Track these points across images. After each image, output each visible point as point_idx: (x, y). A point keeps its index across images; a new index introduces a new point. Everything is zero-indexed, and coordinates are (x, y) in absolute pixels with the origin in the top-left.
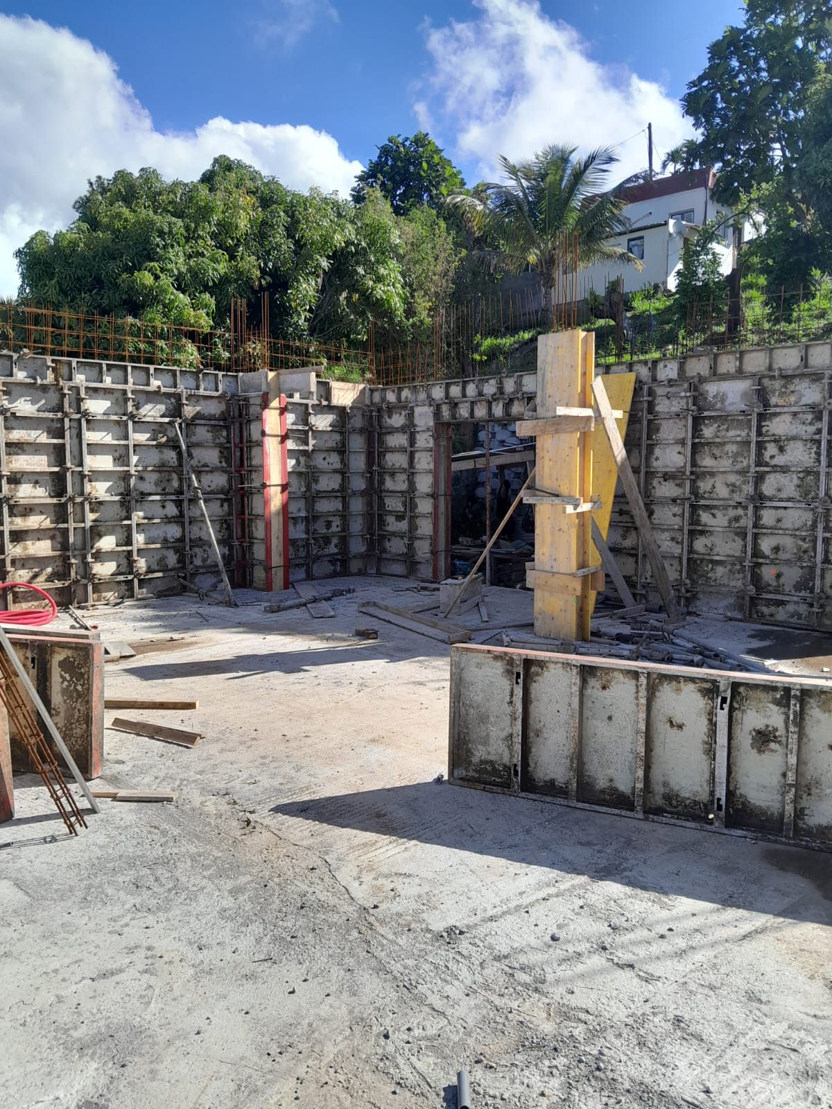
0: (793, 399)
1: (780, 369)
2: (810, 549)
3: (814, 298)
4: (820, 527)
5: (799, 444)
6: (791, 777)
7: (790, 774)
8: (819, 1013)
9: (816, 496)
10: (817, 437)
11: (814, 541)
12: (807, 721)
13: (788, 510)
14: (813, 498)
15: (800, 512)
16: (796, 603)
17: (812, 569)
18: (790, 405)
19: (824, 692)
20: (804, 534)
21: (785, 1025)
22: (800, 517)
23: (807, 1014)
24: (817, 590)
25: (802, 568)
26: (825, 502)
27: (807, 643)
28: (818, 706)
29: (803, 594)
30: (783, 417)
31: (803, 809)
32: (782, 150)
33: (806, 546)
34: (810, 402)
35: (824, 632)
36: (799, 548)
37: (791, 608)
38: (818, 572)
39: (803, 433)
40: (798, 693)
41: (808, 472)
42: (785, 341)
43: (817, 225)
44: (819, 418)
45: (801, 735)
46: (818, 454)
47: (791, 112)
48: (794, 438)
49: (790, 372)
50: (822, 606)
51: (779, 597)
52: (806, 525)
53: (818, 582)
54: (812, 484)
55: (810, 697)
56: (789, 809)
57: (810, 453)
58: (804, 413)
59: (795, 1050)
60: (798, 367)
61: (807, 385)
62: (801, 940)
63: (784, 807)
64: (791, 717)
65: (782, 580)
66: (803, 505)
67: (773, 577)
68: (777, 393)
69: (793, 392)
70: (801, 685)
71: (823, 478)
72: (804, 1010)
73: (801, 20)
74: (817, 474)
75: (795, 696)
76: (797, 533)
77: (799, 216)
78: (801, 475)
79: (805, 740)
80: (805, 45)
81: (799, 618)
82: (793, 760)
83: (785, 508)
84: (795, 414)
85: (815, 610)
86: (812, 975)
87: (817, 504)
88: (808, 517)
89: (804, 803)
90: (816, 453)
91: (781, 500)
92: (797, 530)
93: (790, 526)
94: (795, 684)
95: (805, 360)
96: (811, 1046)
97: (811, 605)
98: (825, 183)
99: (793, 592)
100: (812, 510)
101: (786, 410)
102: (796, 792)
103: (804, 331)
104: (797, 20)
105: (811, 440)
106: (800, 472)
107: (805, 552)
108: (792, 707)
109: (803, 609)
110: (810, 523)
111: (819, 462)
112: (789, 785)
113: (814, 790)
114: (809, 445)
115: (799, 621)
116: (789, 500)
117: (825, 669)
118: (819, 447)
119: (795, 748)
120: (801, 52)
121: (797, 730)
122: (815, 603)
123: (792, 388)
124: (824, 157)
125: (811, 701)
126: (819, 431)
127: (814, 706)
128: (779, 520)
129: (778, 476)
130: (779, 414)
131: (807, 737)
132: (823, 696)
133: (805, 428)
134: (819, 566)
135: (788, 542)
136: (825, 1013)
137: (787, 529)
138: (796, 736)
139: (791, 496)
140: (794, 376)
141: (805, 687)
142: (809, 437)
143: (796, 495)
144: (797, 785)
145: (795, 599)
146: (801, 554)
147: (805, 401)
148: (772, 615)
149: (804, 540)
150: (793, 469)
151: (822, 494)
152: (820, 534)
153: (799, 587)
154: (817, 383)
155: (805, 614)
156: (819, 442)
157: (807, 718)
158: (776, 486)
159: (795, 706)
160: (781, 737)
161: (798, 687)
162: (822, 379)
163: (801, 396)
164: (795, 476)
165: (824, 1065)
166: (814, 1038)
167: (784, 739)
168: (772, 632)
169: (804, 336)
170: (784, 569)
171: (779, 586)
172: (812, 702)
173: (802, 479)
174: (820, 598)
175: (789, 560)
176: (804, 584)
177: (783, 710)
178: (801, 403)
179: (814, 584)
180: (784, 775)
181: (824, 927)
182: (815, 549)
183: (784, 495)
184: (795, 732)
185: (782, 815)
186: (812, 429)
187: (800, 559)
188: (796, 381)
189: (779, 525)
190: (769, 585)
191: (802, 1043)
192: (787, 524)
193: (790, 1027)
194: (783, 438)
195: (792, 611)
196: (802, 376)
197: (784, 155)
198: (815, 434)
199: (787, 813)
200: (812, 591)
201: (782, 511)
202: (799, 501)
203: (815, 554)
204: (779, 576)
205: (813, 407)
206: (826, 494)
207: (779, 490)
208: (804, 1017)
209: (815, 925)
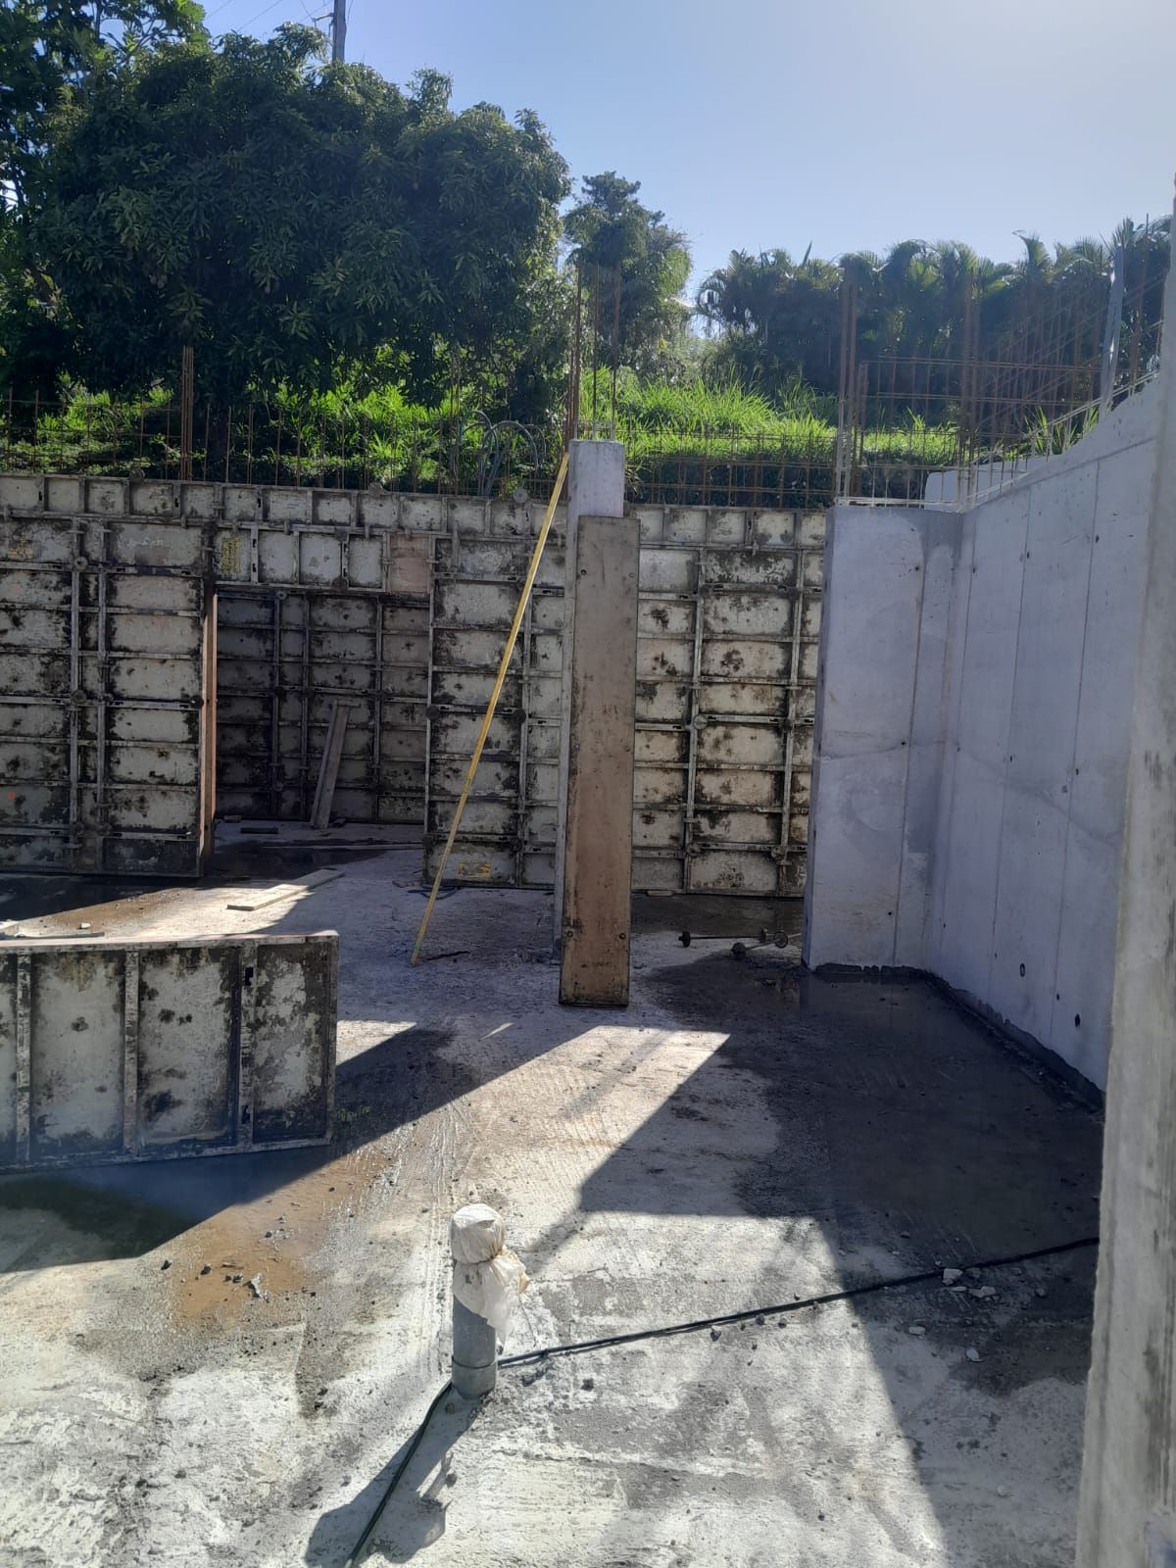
0: (30, 552)
1: (10, 508)
2: (62, 762)
3: (65, 414)
4: (74, 732)
5: (41, 616)
6: (23, 1079)
7: (21, 1074)
8: (61, 1381)
9: (67, 690)
10: (65, 607)
11: (67, 751)
12: (43, 997)
13: (30, 709)
14: (62, 692)
15: (46, 710)
16: (45, 838)
17: (65, 789)
18: (26, 560)
19: (64, 954)
20: (52, 741)
21: (14, 1415)
22: (46, 718)
23: (44, 1389)
24: (73, 819)
25: (52, 789)
26: (79, 697)
27: (61, 893)
28: (57, 974)
29: (54, 824)
30: (18, 576)
31: (42, 1119)
32: (18, 190)
33: (56, 758)
34: (53, 558)
35: (85, 876)
36: (46, 761)
37: (38, 846)
38: (74, 793)
39: (47, 601)
40: (28, 961)
41: (54, 655)
42: (24, 467)
43: (65, 313)
44: (67, 581)
45: (35, 1017)
46: (68, 631)
47: (31, 144)
48: (33, 607)
49: (24, 514)
50: (80, 840)
51: (21, 832)
52: (54, 728)
53: (73, 808)
54: (62, 672)
55: (45, 963)
56: (23, 1122)
57: (57, 630)
58: (46, 572)
59: (26, 1442)
60: (35, 508)
61: (49, 534)
62: (39, 1295)
63: (15, 1122)
64: (20, 995)
65: (24, 807)
66: (49, 701)
67: (12, 804)
68: (7, 542)
69: (30, 542)
70: (31, 948)
71: (75, 664)
72: (39, 1385)
73: (42, 16)
74: (68, 658)
75: (24, 966)
76: (43, 740)
77: (43, 293)
78: (46, 659)
79: (40, 1023)
80: (48, 55)
81: (51, 859)
82: (24, 1053)
83: (25, 706)
84: (34, 573)
85: (72, 845)
86: (54, 1335)
87: (68, 700)
88: (57, 718)
89: (43, 1110)
90: (64, 629)
91: (18, 694)
92: (43, 736)
93: (32, 731)
94: (22, 948)
95: (45, 497)
96: (47, 1428)
97: (66, 840)
98: (74, 256)
99: (40, 824)
100: (62, 708)
101: (20, 566)
102: (32, 1096)
103: (51, 457)
104: (36, 13)
105: (58, 612)
106: (43, 655)
107: (55, 766)
108: (20, 980)
109: (54, 845)
110: (60, 726)
111: (70, 642)
112: (20, 1089)
113: (56, 1090)
114: (55, 617)
115: (50, 864)
116: (30, 693)
117: (84, 925)
118: (68, 622)
119: (27, 1036)
120: (43, 62)
121: (28, 1011)
122: (71, 836)
123: (28, 536)
124: (72, 221)
125: (47, 968)
126: (68, 600)
127: (50, 974)
128: (17, 723)
129: (13, 659)
130: (11, 571)
131: (43, 1018)
132: (63, 960)
133: (48, 593)
134: (75, 785)
135: (31, 754)
136: (68, 1379)
137: (29, 735)
138: (27, 1020)
139: (33, 688)
140: (31, 520)
141: (37, 951)
142: (55, 607)
143: (39, 686)
144: (32, 1088)
145: (44, 832)
146: (50, 770)
147: (46, 556)
148: (11, 858)
149: (53, 750)
150: (33, 651)
151: (74, 686)
152: (74, 741)
153: (46, 816)
154: (63, 533)
155: (58, 852)
156: (68, 615)
157: (42, 992)
158: (10, 674)
159: (24, 979)
160: (7, 1024)
161: (27, 952)
162: (70, 527)
163: (41, 549)
164: (36, 661)
165: (64, 1445)
166: (52, 1416)
167: (11, 1028)
168: (10, 882)
169: (51, 464)
170: (28, 792)
171: (19, 816)
172: (49, 970)
173: (47, 665)
174: (78, 830)
175: (33, 779)
176: (56, 811)
177: (7, 987)
178: (42, 559)
179: (68, 811)
180: (14, 1077)
181: (69, 1267)
182: (68, 762)
183: (22, 687)
184: (25, 1015)
185: (13, 1133)
186: (58, 596)
187: (49, 777)
188: (34, 527)
189: (17, 729)
190: (7, 816)
191: (36, 1429)
192: (28, 727)
193: (21, 1414)
194: (18, 606)
195: (40, 849)
196: (42, 520)
197: (20, 200)
198: (62, 603)
199: (20, 1130)
200: (66, 822)
201: (21, 709)
202: (44, 696)
203: (69, 769)
204: (19, 801)
205: (58, 565)
206: (81, 687)
207: (16, 680)
208: (40, 1393)
209: (58, 1269)
